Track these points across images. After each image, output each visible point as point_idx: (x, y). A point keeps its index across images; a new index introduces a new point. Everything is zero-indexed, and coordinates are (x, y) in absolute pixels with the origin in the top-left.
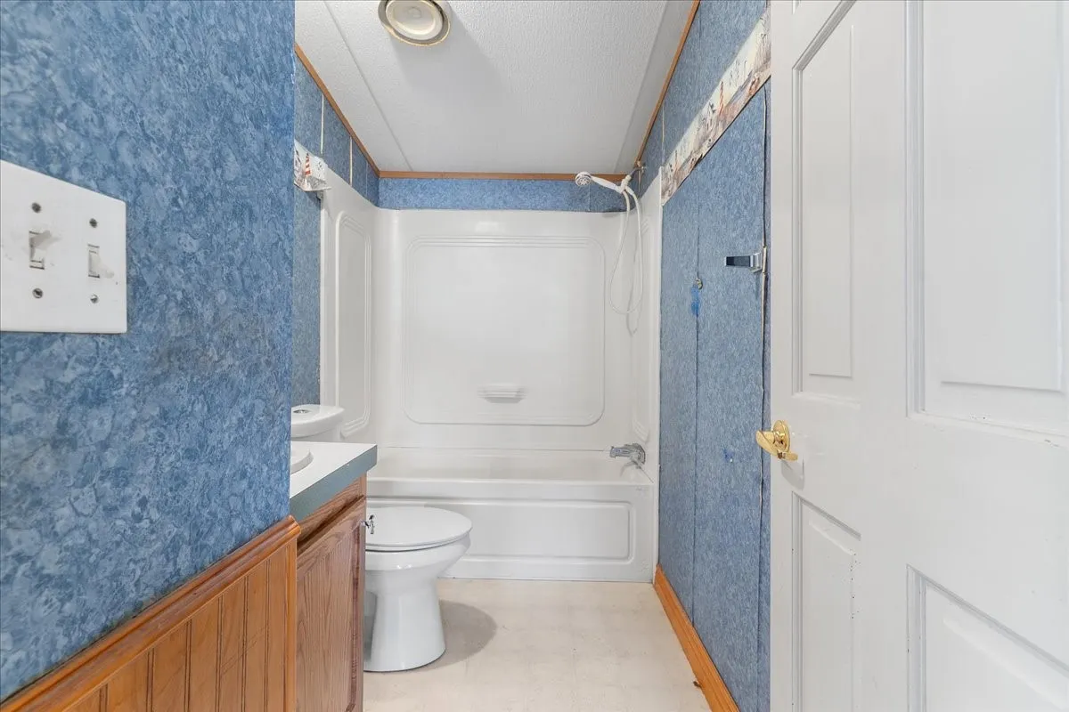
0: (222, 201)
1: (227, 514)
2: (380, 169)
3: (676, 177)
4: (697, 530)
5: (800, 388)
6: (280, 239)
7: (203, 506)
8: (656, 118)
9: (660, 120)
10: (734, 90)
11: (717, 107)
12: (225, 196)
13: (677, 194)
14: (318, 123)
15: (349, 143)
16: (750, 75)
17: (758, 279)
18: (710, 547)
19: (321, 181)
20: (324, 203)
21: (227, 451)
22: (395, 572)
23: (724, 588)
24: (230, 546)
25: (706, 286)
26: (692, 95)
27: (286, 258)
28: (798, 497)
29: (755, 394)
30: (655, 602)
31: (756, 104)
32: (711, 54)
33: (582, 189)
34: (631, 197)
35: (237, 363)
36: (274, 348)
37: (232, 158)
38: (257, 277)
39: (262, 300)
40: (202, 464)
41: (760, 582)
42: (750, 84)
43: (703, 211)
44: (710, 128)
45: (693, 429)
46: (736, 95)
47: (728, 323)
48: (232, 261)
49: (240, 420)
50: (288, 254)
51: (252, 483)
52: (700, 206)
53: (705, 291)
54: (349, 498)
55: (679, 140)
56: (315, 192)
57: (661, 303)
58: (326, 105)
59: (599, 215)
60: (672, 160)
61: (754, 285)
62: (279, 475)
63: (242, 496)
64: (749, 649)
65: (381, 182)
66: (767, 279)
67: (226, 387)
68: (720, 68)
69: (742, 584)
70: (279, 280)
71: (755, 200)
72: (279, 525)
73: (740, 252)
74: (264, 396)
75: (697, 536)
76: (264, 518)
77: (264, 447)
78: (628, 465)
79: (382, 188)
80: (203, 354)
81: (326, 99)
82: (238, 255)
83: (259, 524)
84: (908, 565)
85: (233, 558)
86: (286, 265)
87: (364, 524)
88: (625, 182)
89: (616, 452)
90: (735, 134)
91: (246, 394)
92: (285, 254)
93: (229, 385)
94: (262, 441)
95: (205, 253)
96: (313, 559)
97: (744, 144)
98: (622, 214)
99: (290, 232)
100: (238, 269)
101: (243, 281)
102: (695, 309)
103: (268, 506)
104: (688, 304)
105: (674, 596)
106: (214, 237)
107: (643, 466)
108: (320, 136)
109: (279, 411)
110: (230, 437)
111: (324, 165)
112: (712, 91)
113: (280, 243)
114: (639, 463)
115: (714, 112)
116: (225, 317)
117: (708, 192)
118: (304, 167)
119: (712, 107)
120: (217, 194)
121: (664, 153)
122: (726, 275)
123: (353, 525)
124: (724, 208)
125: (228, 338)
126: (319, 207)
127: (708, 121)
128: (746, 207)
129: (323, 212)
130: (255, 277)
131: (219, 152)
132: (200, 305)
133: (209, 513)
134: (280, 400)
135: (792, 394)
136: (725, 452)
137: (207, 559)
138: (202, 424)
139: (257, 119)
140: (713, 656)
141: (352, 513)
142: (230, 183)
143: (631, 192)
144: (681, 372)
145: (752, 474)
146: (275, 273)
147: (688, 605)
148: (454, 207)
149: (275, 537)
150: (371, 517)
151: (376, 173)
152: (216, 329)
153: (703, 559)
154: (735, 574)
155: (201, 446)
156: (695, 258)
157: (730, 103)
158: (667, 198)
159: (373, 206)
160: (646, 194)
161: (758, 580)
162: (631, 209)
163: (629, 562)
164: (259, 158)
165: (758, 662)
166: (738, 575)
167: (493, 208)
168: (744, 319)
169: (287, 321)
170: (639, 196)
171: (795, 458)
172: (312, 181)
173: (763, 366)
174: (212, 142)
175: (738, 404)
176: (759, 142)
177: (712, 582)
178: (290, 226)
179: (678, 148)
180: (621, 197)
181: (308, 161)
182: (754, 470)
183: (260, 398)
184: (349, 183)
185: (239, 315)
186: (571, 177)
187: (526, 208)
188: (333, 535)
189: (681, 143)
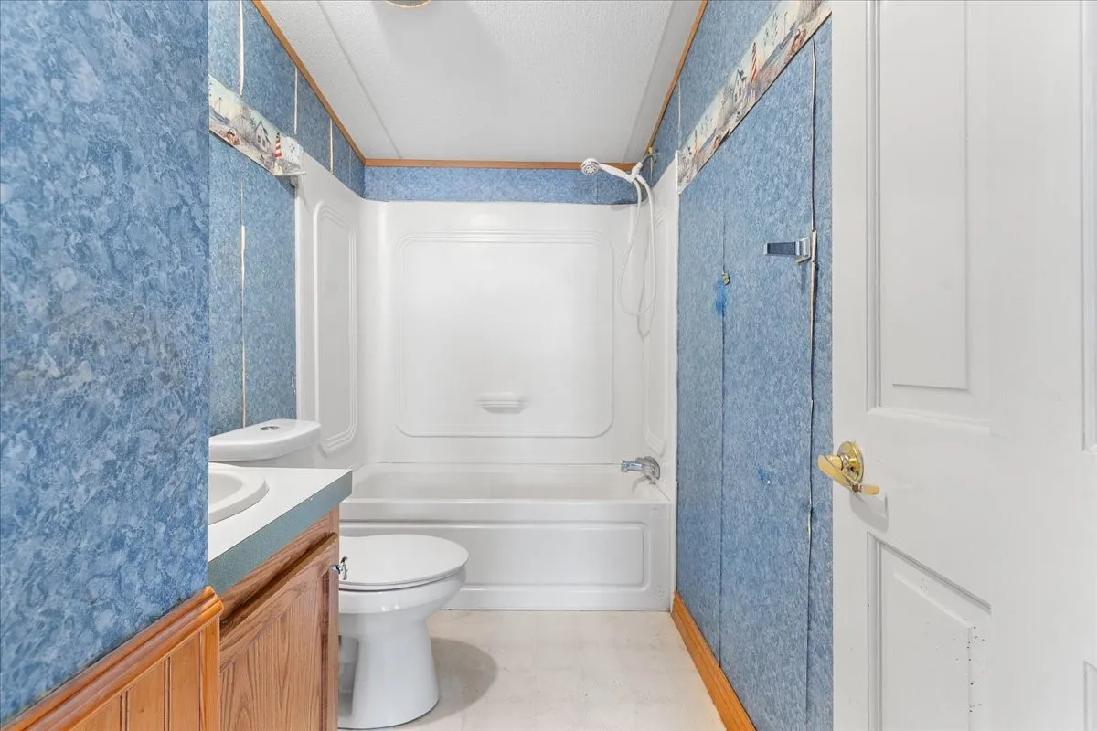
0: (63, 131)
1: (84, 607)
2: (365, 157)
3: (696, 159)
4: (724, 558)
5: (877, 400)
6: (185, 203)
7: (29, 604)
8: (671, 95)
9: (676, 99)
10: (770, 49)
11: (748, 73)
12: (69, 124)
13: (697, 180)
14: (290, 99)
15: (328, 123)
16: (792, 29)
17: (804, 269)
18: (741, 579)
19: (294, 165)
20: (299, 191)
21: (82, 513)
22: (378, 616)
23: (760, 629)
24: (90, 654)
25: (734, 282)
26: (716, 64)
27: (195, 229)
28: (876, 540)
29: (800, 405)
30: (673, 635)
31: (802, 62)
32: (739, 13)
33: (589, 179)
34: (642, 187)
35: (102, 379)
36: (176, 356)
37: (86, 68)
38: (141, 253)
39: (150, 287)
40: (25, 539)
41: (809, 629)
42: (793, 38)
43: (729, 197)
44: (739, 100)
45: (719, 443)
46: (774, 55)
47: (764, 322)
48: (87, 225)
49: (109, 464)
50: (201, 226)
51: (136, 552)
52: (727, 190)
53: (733, 286)
54: (315, 538)
55: (698, 119)
56: (288, 178)
57: (678, 303)
58: (300, 81)
59: (607, 208)
60: (691, 142)
61: (799, 276)
62: (186, 534)
63: (116, 575)
64: (793, 705)
65: (367, 171)
66: (817, 269)
67: (79, 415)
68: (751, 27)
69: (785, 628)
70: (184, 259)
71: (799, 177)
72: (188, 604)
73: (780, 238)
74: (158, 425)
75: (725, 565)
76: (159, 597)
77: (160, 497)
78: (641, 480)
79: (368, 178)
80: (25, 367)
81: (300, 72)
82: (101, 216)
83: (149, 609)
84: (1085, 663)
85: (92, 674)
86: (196, 240)
87: (335, 568)
88: (636, 169)
89: (627, 466)
90: (771, 101)
91: (121, 424)
92: (195, 225)
93: (85, 414)
94: (154, 490)
95: (29, 208)
96: (261, 625)
97: (785, 112)
98: (632, 206)
99: (202, 195)
100: (101, 238)
101: (112, 257)
102: (721, 307)
103: (167, 580)
104: (711, 304)
105: (696, 630)
106: (48, 183)
107: (658, 482)
108: (293, 114)
109: (186, 443)
110: (87, 491)
111: (298, 147)
112: (741, 56)
113: (185, 209)
114: (653, 478)
115: (743, 80)
116: (74, 310)
117: (736, 173)
118: (273, 148)
119: (741, 74)
120: (54, 117)
121: (680, 135)
122: (760, 268)
123: (321, 570)
124: (757, 189)
125: (81, 341)
126: (294, 195)
127: (737, 91)
128: (787, 186)
129: (298, 202)
130: (136, 253)
131: (59, 52)
132: (15, 287)
133: (47, 613)
134: (189, 429)
135: (867, 410)
136: (760, 472)
137: (43, 684)
138: (26, 478)
139: (138, 22)
140: (745, 705)
141: (317, 558)
142: (81, 106)
143: (643, 181)
144: (703, 380)
145: (797, 500)
146: (176, 249)
147: (714, 640)
148: (448, 199)
149: (175, 626)
150: (343, 560)
151: (361, 162)
152: (54, 328)
153: (732, 592)
154: (774, 615)
155: (23, 512)
156: (721, 249)
157: (766, 65)
158: (684, 184)
159: (356, 196)
160: (658, 183)
161: (806, 626)
162: (642, 201)
163: (644, 589)
164: (142, 79)
165: (807, 722)
166: (779, 618)
167: (491, 199)
168: (785, 317)
169: (198, 318)
170: (651, 187)
171: (875, 491)
172: (284, 164)
173: (812, 373)
174: (40, 34)
175: (777, 417)
176: (805, 105)
177: (744, 620)
178: (204, 187)
179: (698, 127)
180: (631, 187)
181: (278, 141)
182: (800, 496)
183: (150, 428)
184: (329, 170)
185: (104, 307)
186: (576, 167)
187: (527, 200)
188: (289, 590)
189: (703, 120)
